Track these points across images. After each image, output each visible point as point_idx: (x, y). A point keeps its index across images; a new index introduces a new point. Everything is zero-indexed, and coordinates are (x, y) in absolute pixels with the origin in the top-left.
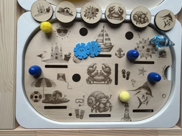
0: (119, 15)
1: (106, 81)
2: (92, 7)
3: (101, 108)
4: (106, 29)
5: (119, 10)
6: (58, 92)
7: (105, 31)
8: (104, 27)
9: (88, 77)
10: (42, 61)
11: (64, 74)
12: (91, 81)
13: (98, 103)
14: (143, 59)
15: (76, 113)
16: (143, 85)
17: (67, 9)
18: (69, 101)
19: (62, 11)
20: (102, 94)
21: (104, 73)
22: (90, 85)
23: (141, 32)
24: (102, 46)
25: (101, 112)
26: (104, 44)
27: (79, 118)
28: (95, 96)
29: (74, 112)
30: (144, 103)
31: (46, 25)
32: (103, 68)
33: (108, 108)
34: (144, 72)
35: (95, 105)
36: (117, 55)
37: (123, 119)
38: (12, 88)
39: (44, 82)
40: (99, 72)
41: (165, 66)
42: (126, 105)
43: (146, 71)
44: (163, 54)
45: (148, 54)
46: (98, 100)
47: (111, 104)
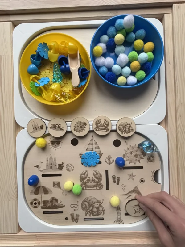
0: (105, 127)
1: (98, 187)
2: (80, 121)
3: (94, 212)
4: (95, 138)
5: (105, 123)
6: (54, 198)
7: (94, 140)
8: (93, 137)
9: (81, 184)
10: (39, 171)
11: (59, 182)
12: (83, 188)
13: (91, 207)
14: (132, 165)
15: (72, 217)
16: (134, 189)
17: (58, 125)
18: (64, 206)
19: (54, 127)
20: (95, 199)
23: (128, 140)
25: (95, 216)
27: (75, 222)
28: (88, 201)
29: (70, 216)
31: (40, 141)
33: (101, 212)
34: (133, 177)
35: (89, 209)
36: (107, 161)
37: (116, 222)
38: (14, 196)
39: (41, 190)
40: (91, 178)
41: (154, 170)
42: (118, 208)
43: (135, 176)
44: (152, 159)
45: (136, 160)
46: (91, 205)
47: (103, 208)
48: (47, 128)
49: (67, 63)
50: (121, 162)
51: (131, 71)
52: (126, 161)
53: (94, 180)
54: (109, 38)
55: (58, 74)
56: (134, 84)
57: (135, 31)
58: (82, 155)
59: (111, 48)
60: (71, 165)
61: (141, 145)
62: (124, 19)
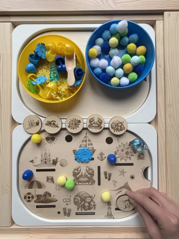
0: (98, 125)
1: (90, 182)
2: (74, 119)
3: (86, 206)
4: (88, 135)
5: (98, 121)
6: (48, 193)
7: (88, 138)
8: (86, 134)
9: (74, 179)
10: (33, 166)
11: (53, 177)
12: (76, 183)
13: (83, 202)
14: (123, 162)
15: (64, 211)
16: (124, 185)
17: (54, 122)
18: (57, 200)
19: (49, 124)
20: (87, 194)
23: (120, 137)
25: (86, 210)
27: (67, 216)
28: (80, 196)
29: (62, 210)
31: (36, 137)
33: (92, 207)
34: (124, 173)
35: (81, 204)
36: (99, 158)
37: (106, 216)
38: (8, 190)
39: (35, 184)
40: (84, 174)
41: (144, 167)
42: (109, 203)
43: (126, 172)
44: (142, 156)
45: (127, 157)
46: (83, 200)
47: (95, 202)
48: (43, 124)
49: (63, 63)
50: (113, 159)
51: (124, 73)
52: (118, 157)
53: (87, 176)
54: (104, 41)
55: (54, 73)
56: (127, 85)
57: (128, 35)
58: (75, 151)
59: (105, 51)
60: (65, 161)
61: (132, 143)
62: (118, 24)
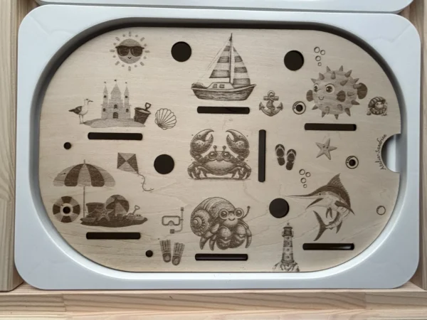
1: (237, 173)
3: (223, 238)
4: (236, 44)
6: (119, 198)
7: (235, 50)
8: (231, 39)
9: (193, 163)
10: (81, 123)
11: (135, 155)
12: (199, 174)
13: (217, 226)
14: (329, 119)
15: (163, 250)
16: (329, 184)
18: (145, 220)
20: (227, 204)
21: (232, 153)
22: (198, 181)
23: (323, 53)
24: (228, 87)
25: (225, 248)
26: (232, 82)
27: (171, 262)
28: (209, 209)
29: (159, 247)
30: (331, 229)
32: (228, 140)
33: (241, 239)
34: (329, 151)
35: (210, 230)
36: (264, 108)
37: (279, 265)
38: (5, 190)
39: (85, 174)
40: (220, 149)
41: (385, 136)
42: (286, 230)
43: (335, 148)
44: (380, 106)
45: (340, 107)
46: (217, 219)
47: (248, 228)
52: (315, 108)
53: (229, 155)
58: (200, 87)
60: (169, 112)
